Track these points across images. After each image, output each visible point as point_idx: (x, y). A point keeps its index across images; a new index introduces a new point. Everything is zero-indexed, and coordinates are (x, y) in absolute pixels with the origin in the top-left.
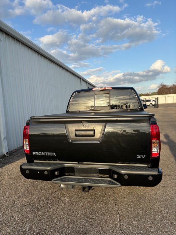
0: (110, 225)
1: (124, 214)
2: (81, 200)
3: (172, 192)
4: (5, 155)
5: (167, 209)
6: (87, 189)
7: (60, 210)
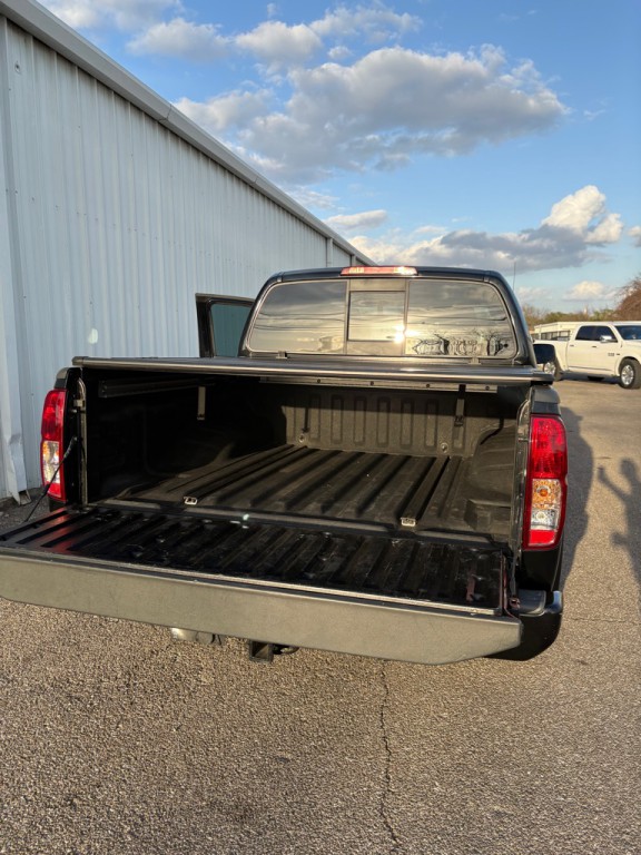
0: (346, 790)
1: (408, 753)
2: (254, 688)
3: (609, 686)
4: (13, 499)
5: (576, 749)
6: (266, 650)
7: (168, 717)
